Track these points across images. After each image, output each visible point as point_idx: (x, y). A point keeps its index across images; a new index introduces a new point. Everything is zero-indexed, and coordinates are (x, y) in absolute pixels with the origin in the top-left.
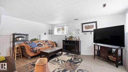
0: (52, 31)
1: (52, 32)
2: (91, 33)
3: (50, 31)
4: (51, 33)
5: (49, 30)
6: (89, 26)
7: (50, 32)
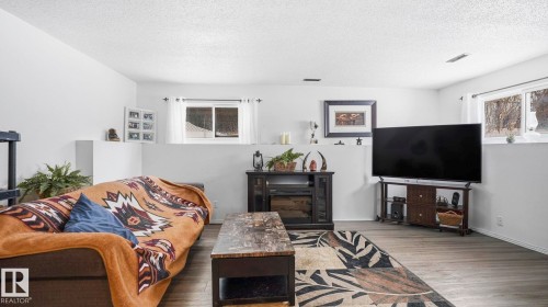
0: (148, 121)
1: (146, 126)
2: (359, 141)
3: (134, 120)
4: (141, 131)
5: (132, 114)
6: (349, 114)
7: (135, 126)
